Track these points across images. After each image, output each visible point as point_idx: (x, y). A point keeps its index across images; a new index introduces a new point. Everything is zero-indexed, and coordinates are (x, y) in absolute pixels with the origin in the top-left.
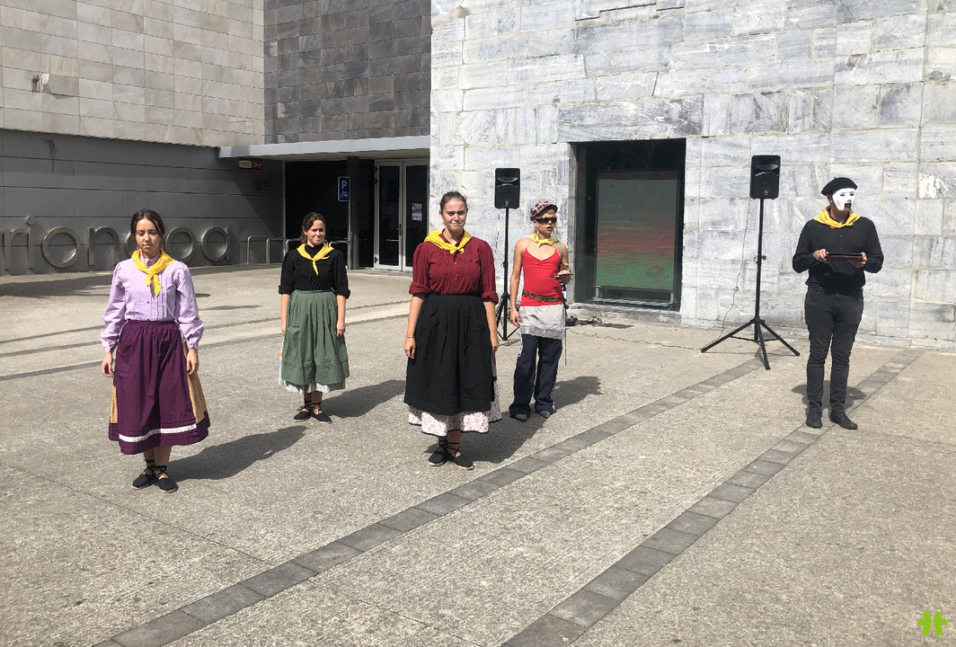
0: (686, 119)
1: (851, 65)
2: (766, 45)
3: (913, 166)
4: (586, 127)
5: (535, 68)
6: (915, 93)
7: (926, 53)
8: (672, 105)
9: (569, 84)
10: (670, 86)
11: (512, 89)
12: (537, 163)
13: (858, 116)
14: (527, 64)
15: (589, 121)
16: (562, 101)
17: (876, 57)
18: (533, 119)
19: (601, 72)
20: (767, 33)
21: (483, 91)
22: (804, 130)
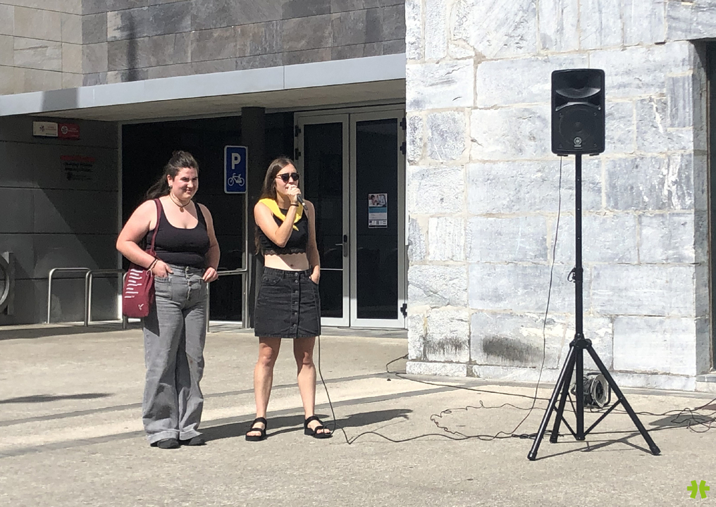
12: (624, 86)
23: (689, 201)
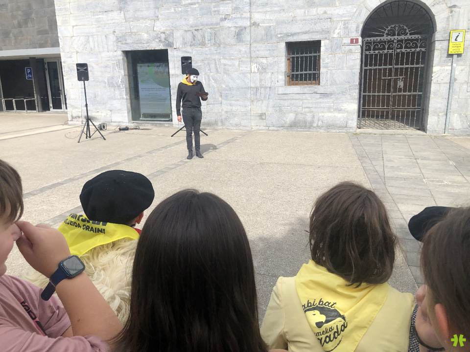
0: (167, 41)
1: (225, 19)
2: (195, 9)
3: (249, 60)
4: (128, 44)
5: (103, 17)
6: (248, 30)
8: (161, 35)
9: (119, 25)
10: (160, 26)
11: (94, 26)
12: (108, 60)
13: (229, 40)
14: (100, 15)
15: (129, 41)
16: (117, 32)
17: (234, 16)
18: (105, 40)
19: (131, 19)
20: (194, 4)
21: (81, 27)
22: (211, 45)
23: (124, 86)
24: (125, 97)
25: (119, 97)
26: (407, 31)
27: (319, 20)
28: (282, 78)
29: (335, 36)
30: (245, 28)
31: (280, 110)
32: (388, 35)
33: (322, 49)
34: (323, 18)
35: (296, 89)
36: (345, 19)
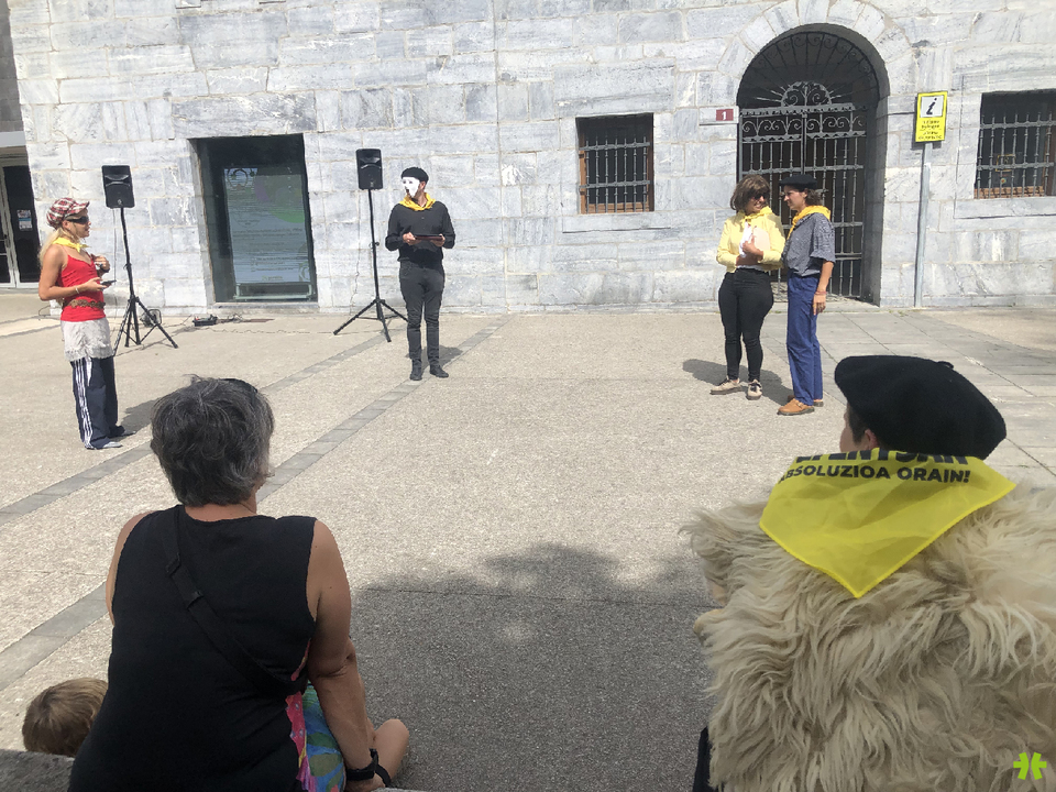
0: (301, 115)
1: (439, 66)
2: (366, 44)
3: (495, 157)
4: (203, 122)
5: (139, 58)
6: (491, 92)
7: (496, 57)
8: (286, 101)
9: (178, 77)
10: (283, 82)
11: (115, 80)
12: (155, 160)
13: (450, 112)
14: (129, 53)
15: (205, 116)
16: (173, 94)
18: (143, 112)
19: (210, 65)
20: (365, 31)
21: (82, 81)
22: (407, 125)
23: (194, 221)
24: (198, 246)
25: (183, 247)
26: (827, 95)
27: (648, 71)
28: (572, 196)
29: (684, 103)
30: (485, 87)
31: (569, 266)
32: (789, 102)
33: (657, 132)
34: (655, 65)
35: (603, 221)
36: (704, 67)
